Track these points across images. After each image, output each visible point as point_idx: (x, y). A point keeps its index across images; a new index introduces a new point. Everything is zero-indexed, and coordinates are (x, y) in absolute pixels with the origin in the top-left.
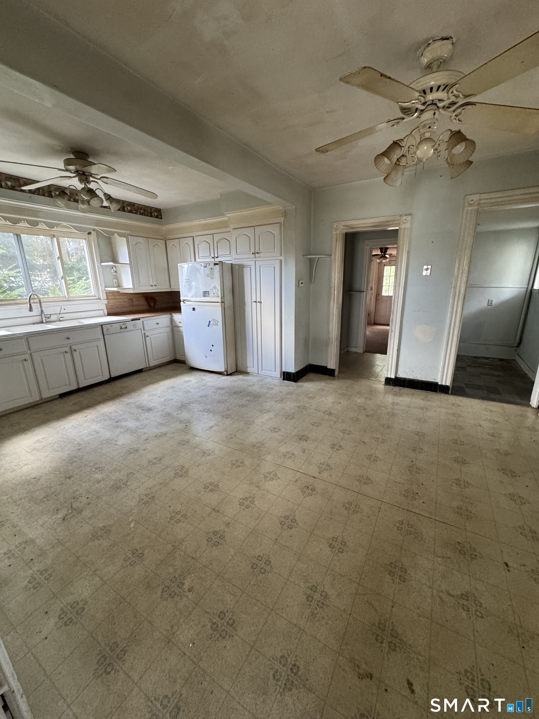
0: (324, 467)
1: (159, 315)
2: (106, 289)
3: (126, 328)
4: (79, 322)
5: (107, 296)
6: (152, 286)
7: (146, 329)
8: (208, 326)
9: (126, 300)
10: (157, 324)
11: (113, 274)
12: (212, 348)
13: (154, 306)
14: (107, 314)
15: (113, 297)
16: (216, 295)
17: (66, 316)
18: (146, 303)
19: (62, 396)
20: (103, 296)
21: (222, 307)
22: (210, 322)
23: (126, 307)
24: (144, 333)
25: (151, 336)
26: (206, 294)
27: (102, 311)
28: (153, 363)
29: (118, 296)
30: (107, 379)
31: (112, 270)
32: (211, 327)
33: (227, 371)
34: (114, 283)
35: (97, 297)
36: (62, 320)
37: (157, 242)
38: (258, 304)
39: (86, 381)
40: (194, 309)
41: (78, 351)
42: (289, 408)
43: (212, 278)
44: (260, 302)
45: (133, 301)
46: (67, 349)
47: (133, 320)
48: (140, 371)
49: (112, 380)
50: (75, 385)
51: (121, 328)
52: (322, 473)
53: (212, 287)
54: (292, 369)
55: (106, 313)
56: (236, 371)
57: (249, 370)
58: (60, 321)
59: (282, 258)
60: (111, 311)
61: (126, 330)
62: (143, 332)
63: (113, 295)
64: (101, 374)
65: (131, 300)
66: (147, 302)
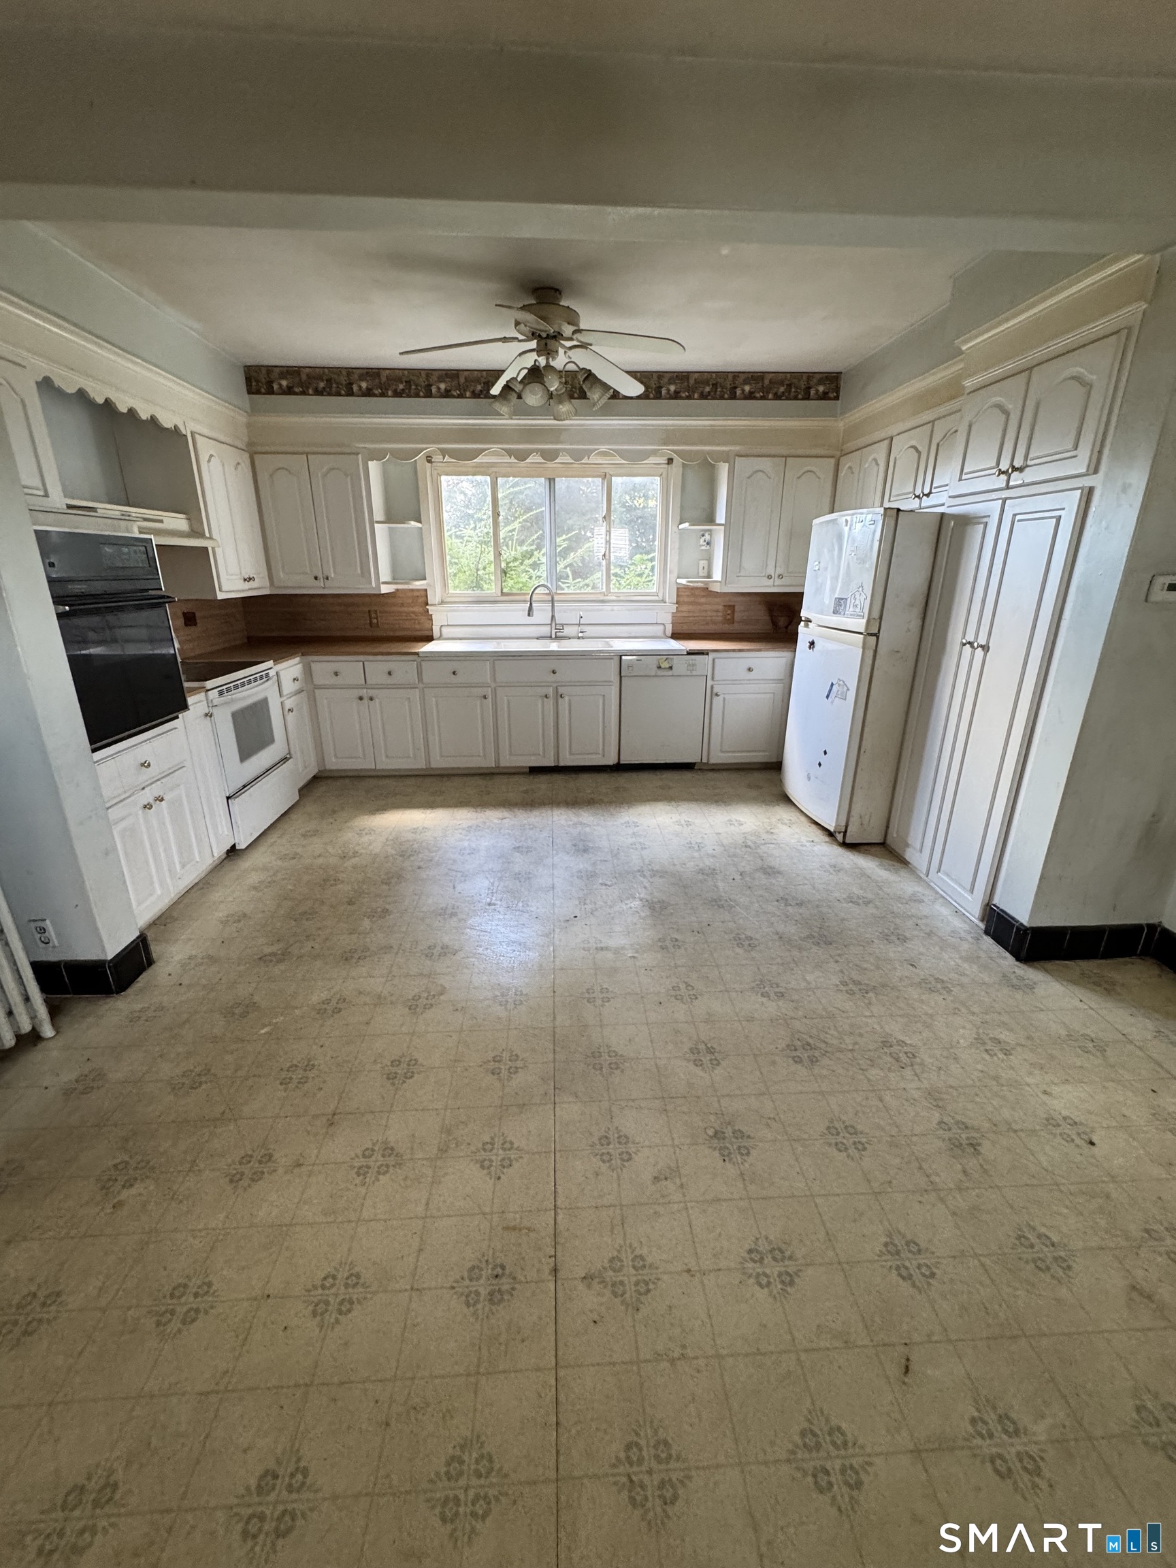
0: (629, 1275)
1: (760, 650)
2: (679, 581)
3: (671, 668)
4: (607, 643)
5: (678, 596)
6: (769, 577)
7: (716, 678)
8: (827, 698)
9: (720, 607)
10: (750, 670)
11: (703, 548)
12: (823, 759)
13: (786, 627)
14: (670, 635)
15: (692, 599)
17: (590, 631)
18: (767, 618)
19: (535, 771)
20: (671, 596)
21: (864, 648)
22: (832, 684)
23: (715, 623)
24: (712, 687)
25: (726, 696)
26: (839, 605)
27: (662, 627)
28: (717, 757)
29: (704, 596)
30: (611, 763)
31: (702, 539)
32: (832, 702)
33: (845, 832)
34: (701, 568)
35: (661, 598)
36: (583, 638)
37: (813, 464)
38: (979, 652)
39: (572, 757)
40: (812, 645)
41: (567, 698)
42: (852, 1025)
44: (986, 648)
45: (733, 612)
46: (550, 691)
47: (690, 653)
48: (687, 767)
49: (619, 768)
50: (552, 759)
51: (659, 667)
52: (589, 1287)
53: (854, 588)
54: (1022, 911)
55: (669, 632)
56: (883, 844)
57: (910, 855)
58: (579, 638)
59: (1096, 480)
60: (679, 629)
61: (670, 673)
62: (710, 683)
63: (693, 595)
64: (601, 752)
65: (732, 607)
66: (771, 616)
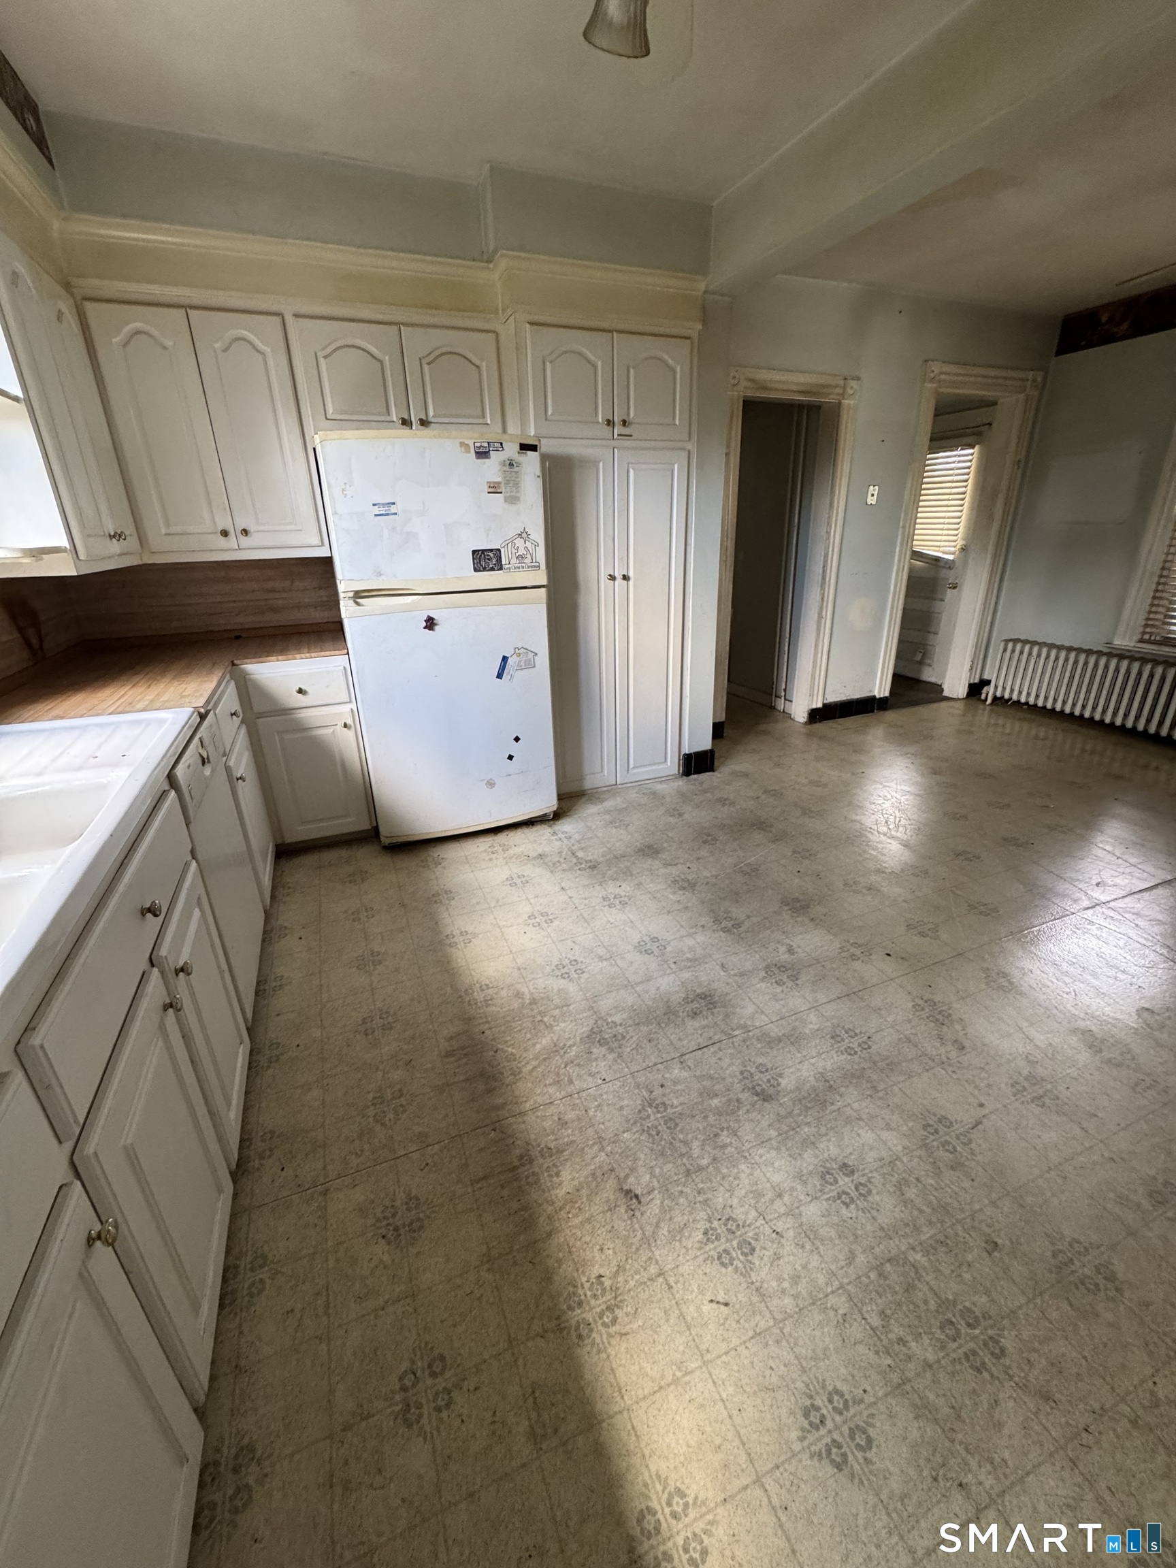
8: (500, 676)
12: (514, 748)
16: (528, 560)
22: (505, 659)
26: (485, 560)
32: (511, 678)
40: (430, 624)
43: (512, 500)
44: (625, 577)
53: (511, 534)
59: (691, 446)
